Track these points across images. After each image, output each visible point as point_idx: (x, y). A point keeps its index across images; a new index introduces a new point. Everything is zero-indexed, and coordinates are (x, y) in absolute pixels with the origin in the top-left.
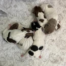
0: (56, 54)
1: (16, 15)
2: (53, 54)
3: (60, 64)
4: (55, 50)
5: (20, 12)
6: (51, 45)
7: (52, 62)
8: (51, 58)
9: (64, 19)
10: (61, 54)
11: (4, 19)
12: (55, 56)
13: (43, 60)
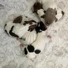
0: (60, 46)
1: (13, 7)
2: (56, 46)
3: (65, 57)
4: (59, 41)
5: (18, 3)
6: (54, 36)
7: (56, 55)
8: (55, 51)
9: (66, 7)
10: (65, 45)
11: (1, 12)
12: (59, 49)
13: (46, 53)
